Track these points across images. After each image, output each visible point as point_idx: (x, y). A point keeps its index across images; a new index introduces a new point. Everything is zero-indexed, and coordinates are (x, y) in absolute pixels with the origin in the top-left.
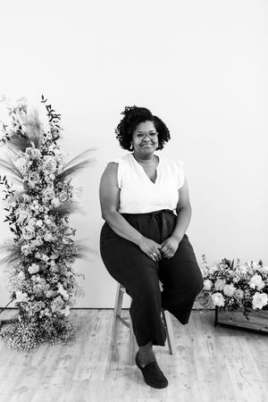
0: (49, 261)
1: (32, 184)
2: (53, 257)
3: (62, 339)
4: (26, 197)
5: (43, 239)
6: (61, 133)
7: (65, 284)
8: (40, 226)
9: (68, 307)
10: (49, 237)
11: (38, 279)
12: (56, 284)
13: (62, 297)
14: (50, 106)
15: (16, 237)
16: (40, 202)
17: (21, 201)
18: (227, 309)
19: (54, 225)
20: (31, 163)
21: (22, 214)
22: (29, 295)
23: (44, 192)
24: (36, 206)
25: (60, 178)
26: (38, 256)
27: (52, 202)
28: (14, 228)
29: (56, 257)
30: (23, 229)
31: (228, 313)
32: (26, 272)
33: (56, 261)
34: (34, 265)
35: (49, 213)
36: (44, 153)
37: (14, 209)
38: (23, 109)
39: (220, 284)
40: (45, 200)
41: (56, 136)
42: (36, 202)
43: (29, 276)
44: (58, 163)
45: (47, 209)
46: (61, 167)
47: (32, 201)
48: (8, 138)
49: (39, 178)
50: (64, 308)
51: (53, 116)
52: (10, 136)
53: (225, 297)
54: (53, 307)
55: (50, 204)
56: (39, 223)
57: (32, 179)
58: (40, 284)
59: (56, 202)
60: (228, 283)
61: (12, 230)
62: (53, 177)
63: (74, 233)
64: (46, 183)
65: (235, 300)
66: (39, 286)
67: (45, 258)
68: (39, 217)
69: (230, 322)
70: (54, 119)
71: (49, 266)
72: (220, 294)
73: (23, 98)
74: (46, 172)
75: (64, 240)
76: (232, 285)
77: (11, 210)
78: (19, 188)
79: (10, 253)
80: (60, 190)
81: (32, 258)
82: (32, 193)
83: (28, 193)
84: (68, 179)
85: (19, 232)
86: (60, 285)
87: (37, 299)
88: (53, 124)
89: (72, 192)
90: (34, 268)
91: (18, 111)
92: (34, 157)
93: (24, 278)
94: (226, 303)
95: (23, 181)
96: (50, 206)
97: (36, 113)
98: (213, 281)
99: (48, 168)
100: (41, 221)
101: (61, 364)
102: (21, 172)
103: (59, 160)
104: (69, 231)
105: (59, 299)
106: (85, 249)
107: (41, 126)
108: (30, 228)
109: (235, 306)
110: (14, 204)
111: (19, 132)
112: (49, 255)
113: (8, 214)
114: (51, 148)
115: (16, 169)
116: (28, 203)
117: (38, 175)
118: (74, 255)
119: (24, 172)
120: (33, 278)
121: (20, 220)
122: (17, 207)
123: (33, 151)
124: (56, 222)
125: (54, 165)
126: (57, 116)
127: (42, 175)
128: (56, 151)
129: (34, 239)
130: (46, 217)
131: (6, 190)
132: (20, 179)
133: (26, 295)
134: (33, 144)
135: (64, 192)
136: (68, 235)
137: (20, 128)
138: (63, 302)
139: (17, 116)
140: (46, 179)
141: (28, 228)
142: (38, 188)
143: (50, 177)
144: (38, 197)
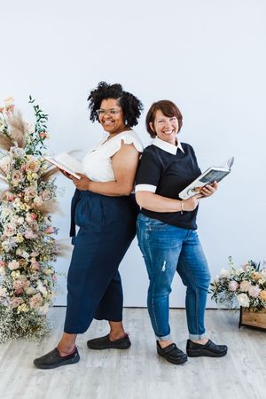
0: (30, 258)
1: (15, 183)
2: (34, 254)
3: (36, 336)
4: (10, 195)
5: (23, 236)
6: (48, 133)
7: (46, 282)
8: (21, 223)
9: (47, 305)
10: (30, 235)
11: (18, 275)
12: (36, 281)
13: (42, 294)
14: (38, 107)
16: (22, 200)
17: (5, 198)
18: (251, 310)
19: (36, 223)
20: (14, 162)
21: (5, 211)
22: (9, 291)
23: (27, 191)
24: (17, 204)
25: (44, 177)
26: (19, 252)
27: (35, 200)
29: (37, 255)
30: (5, 226)
31: (252, 314)
32: (6, 267)
33: (37, 259)
34: (14, 261)
35: (30, 211)
36: (29, 153)
38: (10, 108)
39: (246, 285)
40: (27, 198)
41: (43, 136)
42: (17, 200)
43: (9, 272)
44: (42, 163)
45: (29, 207)
46: (45, 166)
47: (14, 198)
49: (22, 176)
50: (43, 305)
51: (40, 117)
53: (251, 298)
54: (32, 304)
55: (32, 202)
56: (21, 220)
57: (15, 177)
58: (19, 280)
59: (38, 200)
60: (254, 284)
62: (35, 176)
63: (56, 232)
64: (29, 182)
65: (260, 302)
66: (18, 282)
67: (25, 255)
68: (21, 214)
69: (254, 324)
70: (42, 119)
71: (30, 263)
72: (245, 295)
73: (11, 98)
74: (29, 171)
75: (45, 239)
76: (257, 286)
80: (44, 189)
81: (13, 254)
82: (15, 191)
83: (12, 191)
84: (52, 178)
85: (1, 229)
86: (39, 283)
87: (17, 295)
88: (40, 124)
89: (56, 191)
90: (14, 264)
91: (4, 111)
92: (18, 156)
93: (4, 273)
94: (251, 304)
95: (6, 179)
96: (32, 205)
98: (239, 283)
99: (32, 167)
100: (22, 218)
102: (5, 170)
104: (51, 230)
105: (38, 296)
107: (26, 127)
108: (12, 226)
109: (260, 308)
111: (5, 132)
112: (30, 252)
114: (38, 148)
116: (10, 201)
117: (21, 174)
118: (54, 253)
120: (13, 274)
121: (2, 217)
123: (16, 150)
124: (37, 219)
125: (38, 164)
126: (44, 117)
127: (25, 173)
128: (42, 151)
129: (15, 235)
130: (28, 214)
132: (3, 177)
133: (5, 290)
134: (16, 144)
135: (47, 192)
136: (50, 233)
137: (6, 127)
138: (42, 299)
139: (4, 116)
140: (29, 178)
141: (10, 225)
142: (20, 186)
143: (32, 175)
144: (20, 195)
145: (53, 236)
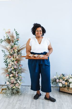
0: (15, 73)
1: (11, 53)
2: (17, 72)
3: (18, 95)
4: (10, 56)
5: (14, 68)
6: (19, 39)
7: (19, 80)
11: (12, 78)
12: (17, 79)
13: (19, 83)
14: (16, 32)
15: (7, 67)
16: (13, 58)
17: (8, 57)
19: (17, 64)
20: (11, 47)
21: (8, 60)
22: (10, 83)
23: (14, 55)
24: (12, 58)
25: (19, 51)
26: (12, 72)
28: (6, 64)
30: (8, 65)
31: (63, 88)
32: (9, 76)
34: (11, 74)
35: (15, 60)
36: (15, 44)
37: (6, 59)
39: (61, 80)
40: (15, 57)
41: (18, 40)
44: (18, 47)
45: (15, 59)
47: (11, 57)
48: (5, 40)
50: (19, 86)
51: (17, 34)
52: (6, 39)
53: (62, 84)
54: (16, 86)
55: (16, 58)
56: (13, 63)
57: (11, 51)
58: (13, 80)
59: (17, 57)
60: (63, 80)
61: (6, 65)
62: (17, 51)
63: (22, 66)
65: (65, 85)
66: (12, 80)
67: (14, 72)
69: (63, 91)
71: (15, 75)
72: (61, 83)
73: (9, 29)
74: (15, 50)
75: (19, 68)
77: (5, 59)
78: (8, 53)
79: (5, 71)
80: (19, 54)
81: (11, 73)
82: (11, 55)
83: (10, 55)
84: (21, 51)
85: (7, 65)
86: (18, 80)
87: (12, 84)
88: (17, 36)
89: (22, 55)
90: (11, 75)
91: (8, 33)
93: (9, 78)
94: (63, 86)
95: (9, 52)
96: (16, 59)
97: (13, 33)
98: (59, 80)
99: (16, 48)
100: (13, 62)
101: (18, 102)
102: (8, 49)
103: (19, 46)
104: (21, 65)
106: (25, 70)
107: (14, 37)
108: (11, 65)
109: (65, 87)
110: (6, 58)
111: (8, 39)
112: (15, 72)
113: (5, 60)
114: (16, 43)
115: (7, 48)
116: (10, 58)
117: (13, 50)
118: (22, 72)
119: (9, 49)
120: (11, 78)
121: (8, 62)
122: (7, 59)
123: (12, 44)
124: (17, 63)
125: (17, 47)
126: (18, 34)
127: (14, 50)
128: (18, 44)
129: (11, 67)
130: (15, 61)
131: (4, 54)
133: (9, 82)
134: (12, 42)
135: (20, 55)
137: (8, 37)
139: (8, 34)
140: (15, 51)
141: (10, 64)
142: (13, 54)
143: (16, 51)
144: (13, 56)
145: (21, 67)
